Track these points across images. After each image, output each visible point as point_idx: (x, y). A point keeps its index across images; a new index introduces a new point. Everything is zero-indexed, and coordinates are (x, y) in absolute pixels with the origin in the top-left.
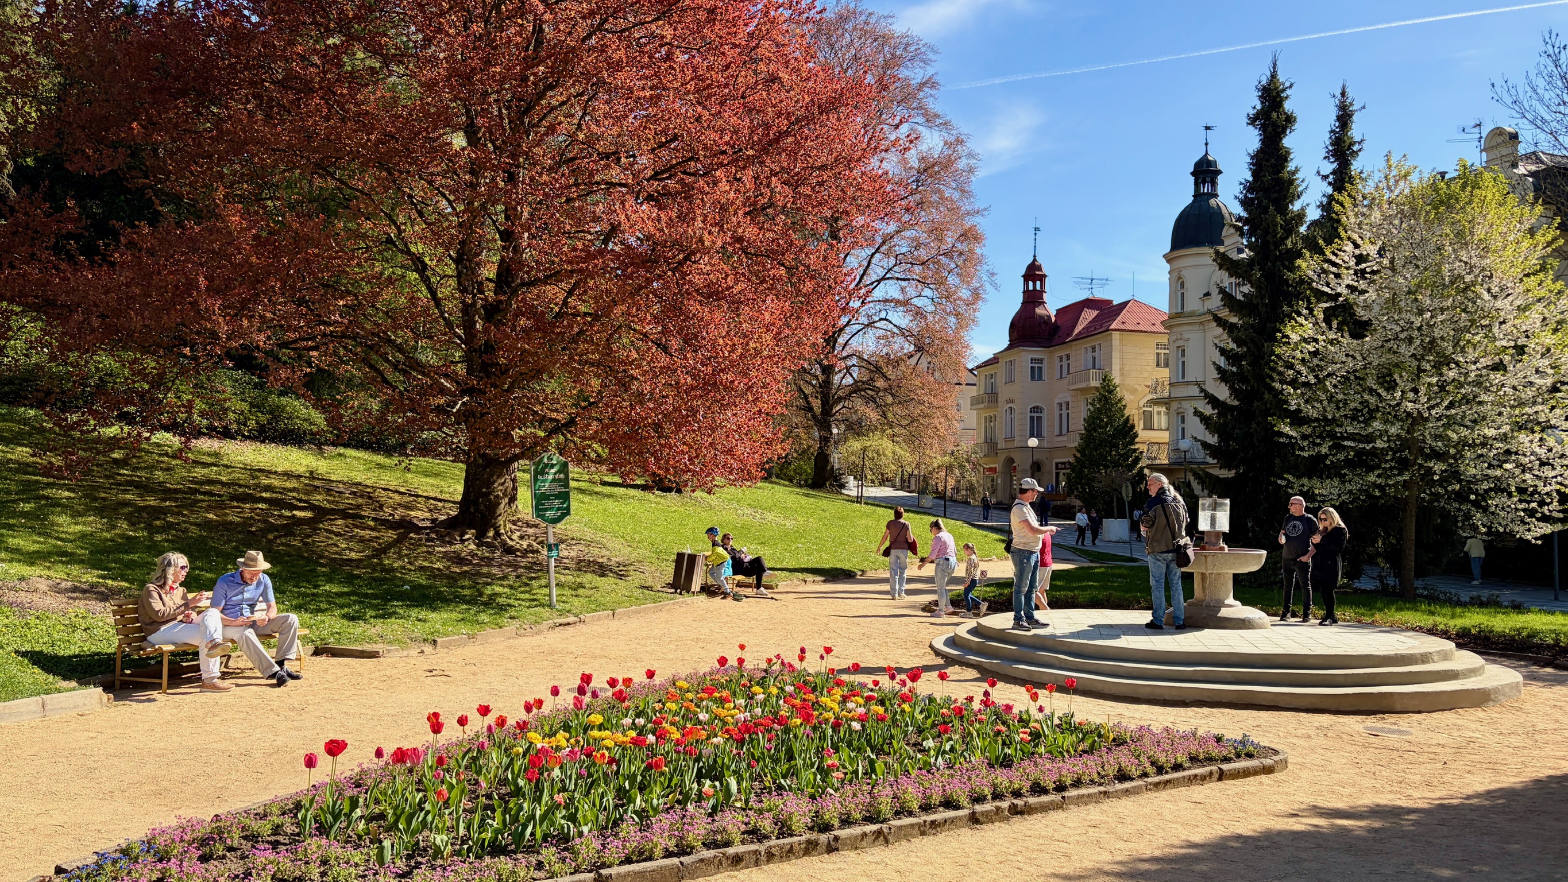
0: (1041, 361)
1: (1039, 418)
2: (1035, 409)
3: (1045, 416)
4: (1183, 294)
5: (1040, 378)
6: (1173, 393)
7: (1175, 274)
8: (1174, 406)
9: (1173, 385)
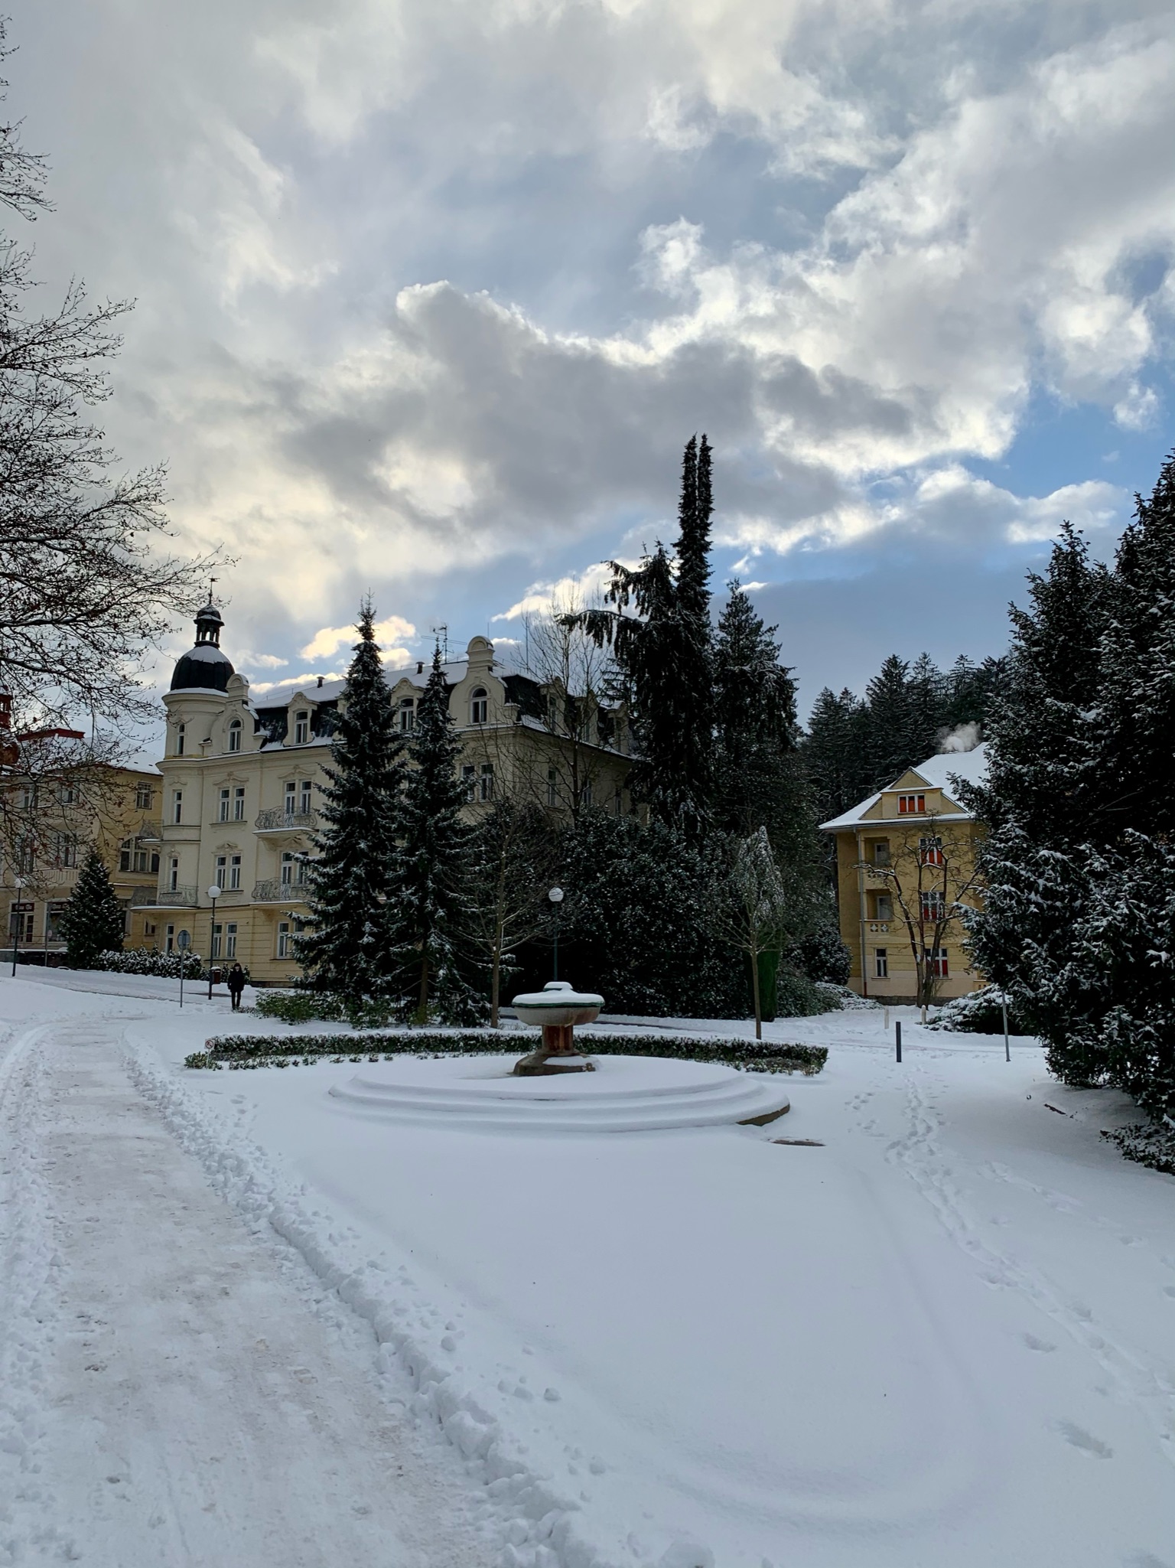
4: (182, 738)
6: (167, 836)
7: (173, 719)
8: (167, 849)
9: (166, 827)
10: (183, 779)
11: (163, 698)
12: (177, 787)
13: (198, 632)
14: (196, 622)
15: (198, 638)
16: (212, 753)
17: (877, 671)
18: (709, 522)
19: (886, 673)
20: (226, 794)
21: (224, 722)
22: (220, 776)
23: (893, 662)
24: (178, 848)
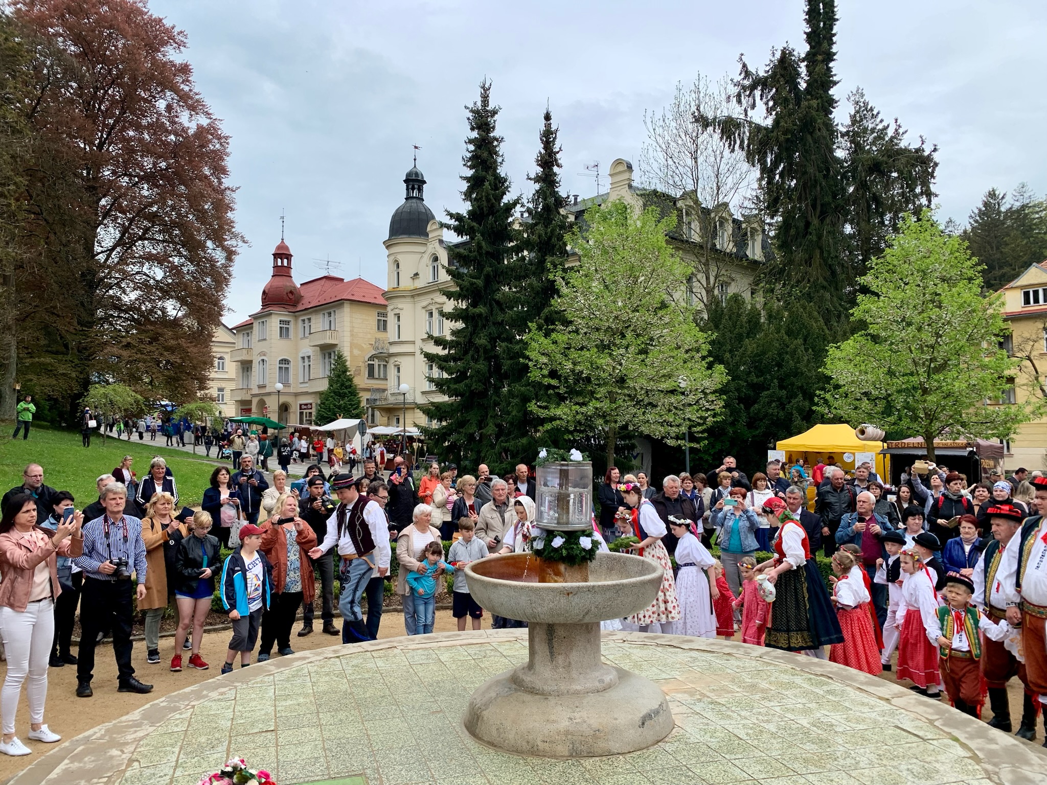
0: (288, 322)
1: (287, 369)
2: (285, 361)
3: (291, 366)
4: (398, 274)
5: (287, 335)
6: (394, 349)
7: (392, 258)
8: (392, 360)
9: (391, 344)
10: (400, 306)
11: (384, 243)
12: (397, 311)
13: (407, 189)
14: (405, 181)
15: (408, 193)
16: (420, 283)
17: (978, 204)
18: (834, 32)
19: (986, 204)
20: (431, 314)
21: (427, 259)
22: (425, 301)
23: (992, 194)
24: (399, 359)
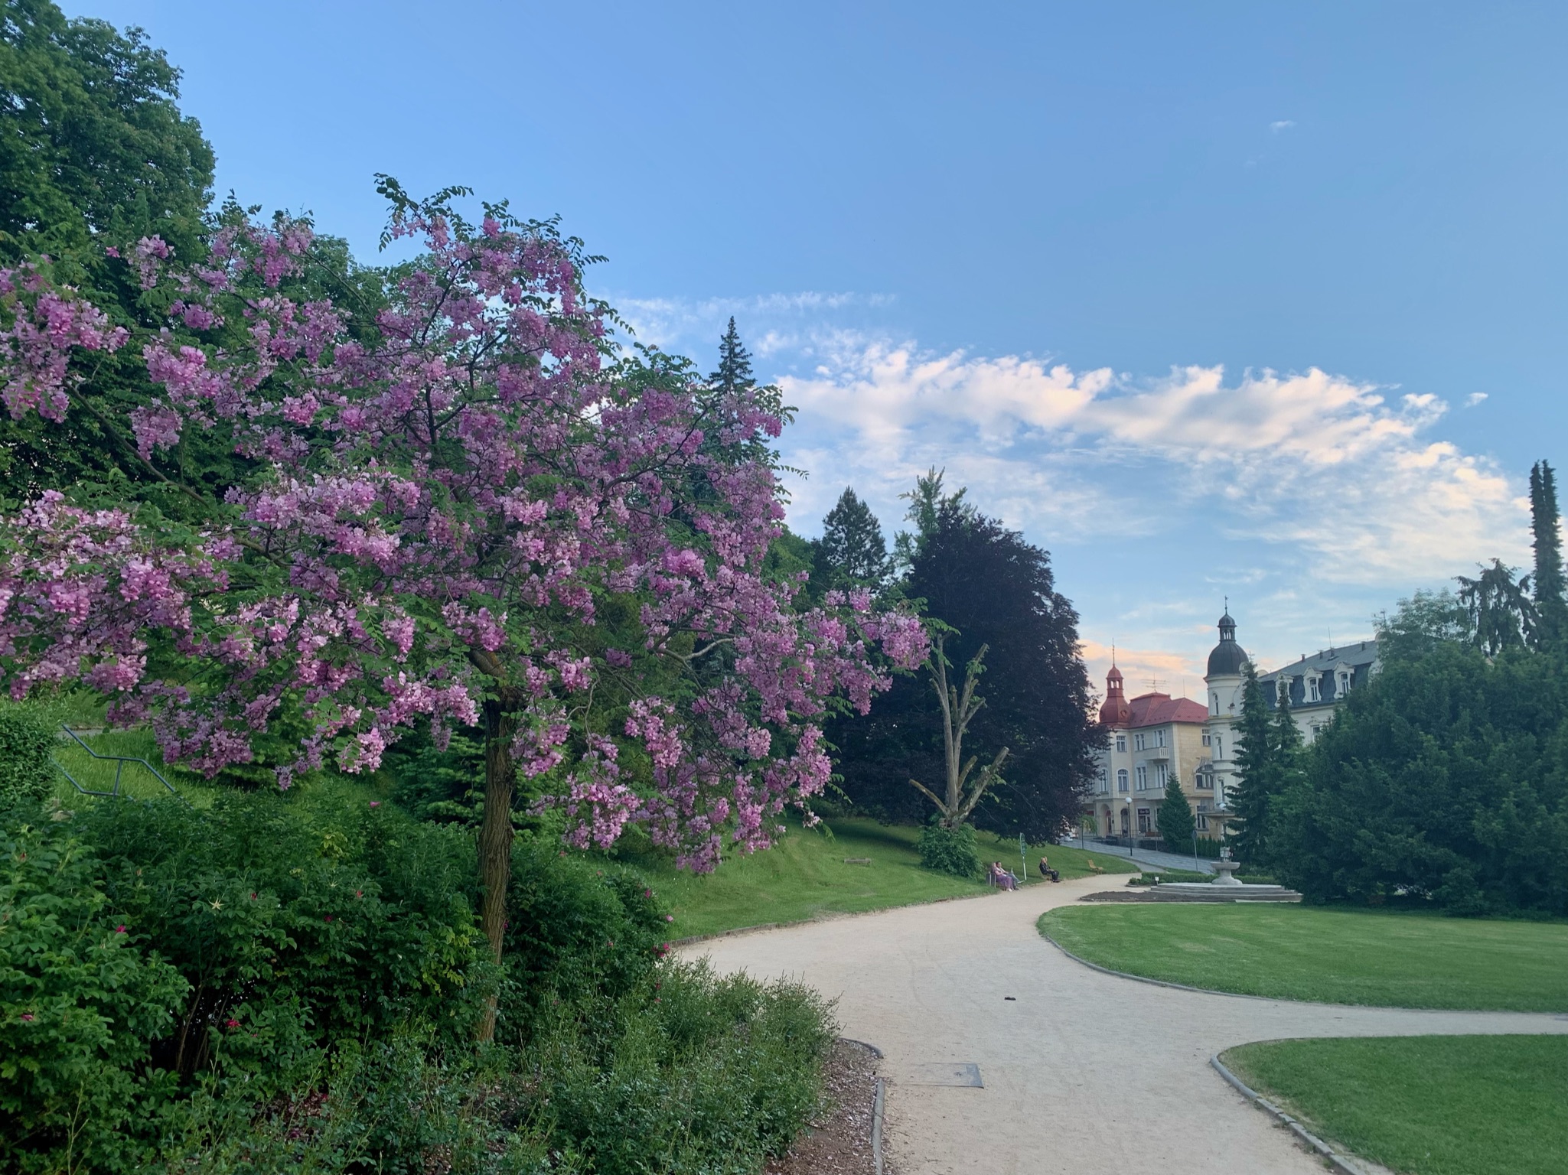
0: (1122, 737)
1: (1125, 778)
2: (1122, 771)
3: (1129, 776)
4: (1217, 703)
5: (1123, 750)
6: (1217, 767)
7: (1212, 690)
8: (1216, 776)
9: (1215, 762)
11: (1204, 679)
13: (1221, 633)
14: (1219, 627)
15: (1222, 636)
16: (1236, 713)
21: (1240, 693)
24: (1223, 775)
